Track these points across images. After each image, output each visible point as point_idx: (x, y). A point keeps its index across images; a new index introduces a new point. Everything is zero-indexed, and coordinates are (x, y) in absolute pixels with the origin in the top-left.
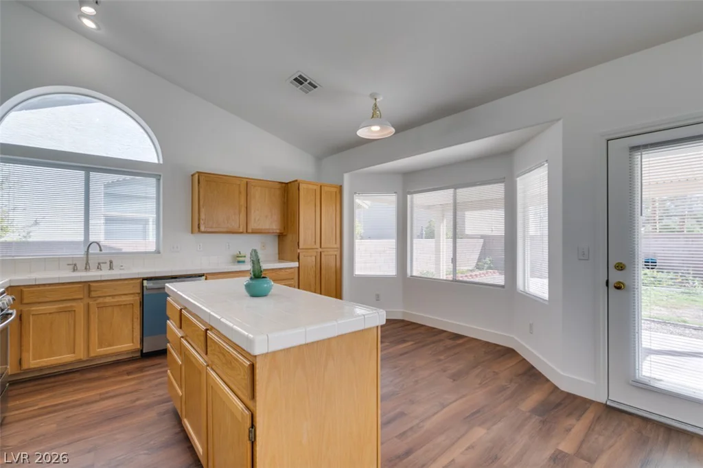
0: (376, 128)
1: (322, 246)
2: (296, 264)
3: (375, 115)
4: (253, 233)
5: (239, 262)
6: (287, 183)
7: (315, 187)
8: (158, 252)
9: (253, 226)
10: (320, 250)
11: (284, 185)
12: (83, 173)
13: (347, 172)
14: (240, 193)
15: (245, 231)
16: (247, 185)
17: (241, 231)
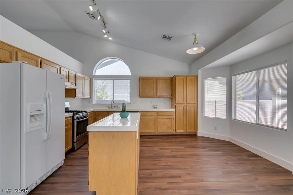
0: (195, 49)
1: (187, 103)
2: (174, 110)
3: (196, 43)
4: (158, 97)
5: (155, 108)
6: (173, 77)
7: (183, 78)
8: (130, 104)
9: (159, 94)
10: (186, 104)
11: (171, 78)
12: (112, 81)
13: (199, 69)
14: (154, 82)
15: (156, 96)
16: (156, 79)
17: (154, 96)
